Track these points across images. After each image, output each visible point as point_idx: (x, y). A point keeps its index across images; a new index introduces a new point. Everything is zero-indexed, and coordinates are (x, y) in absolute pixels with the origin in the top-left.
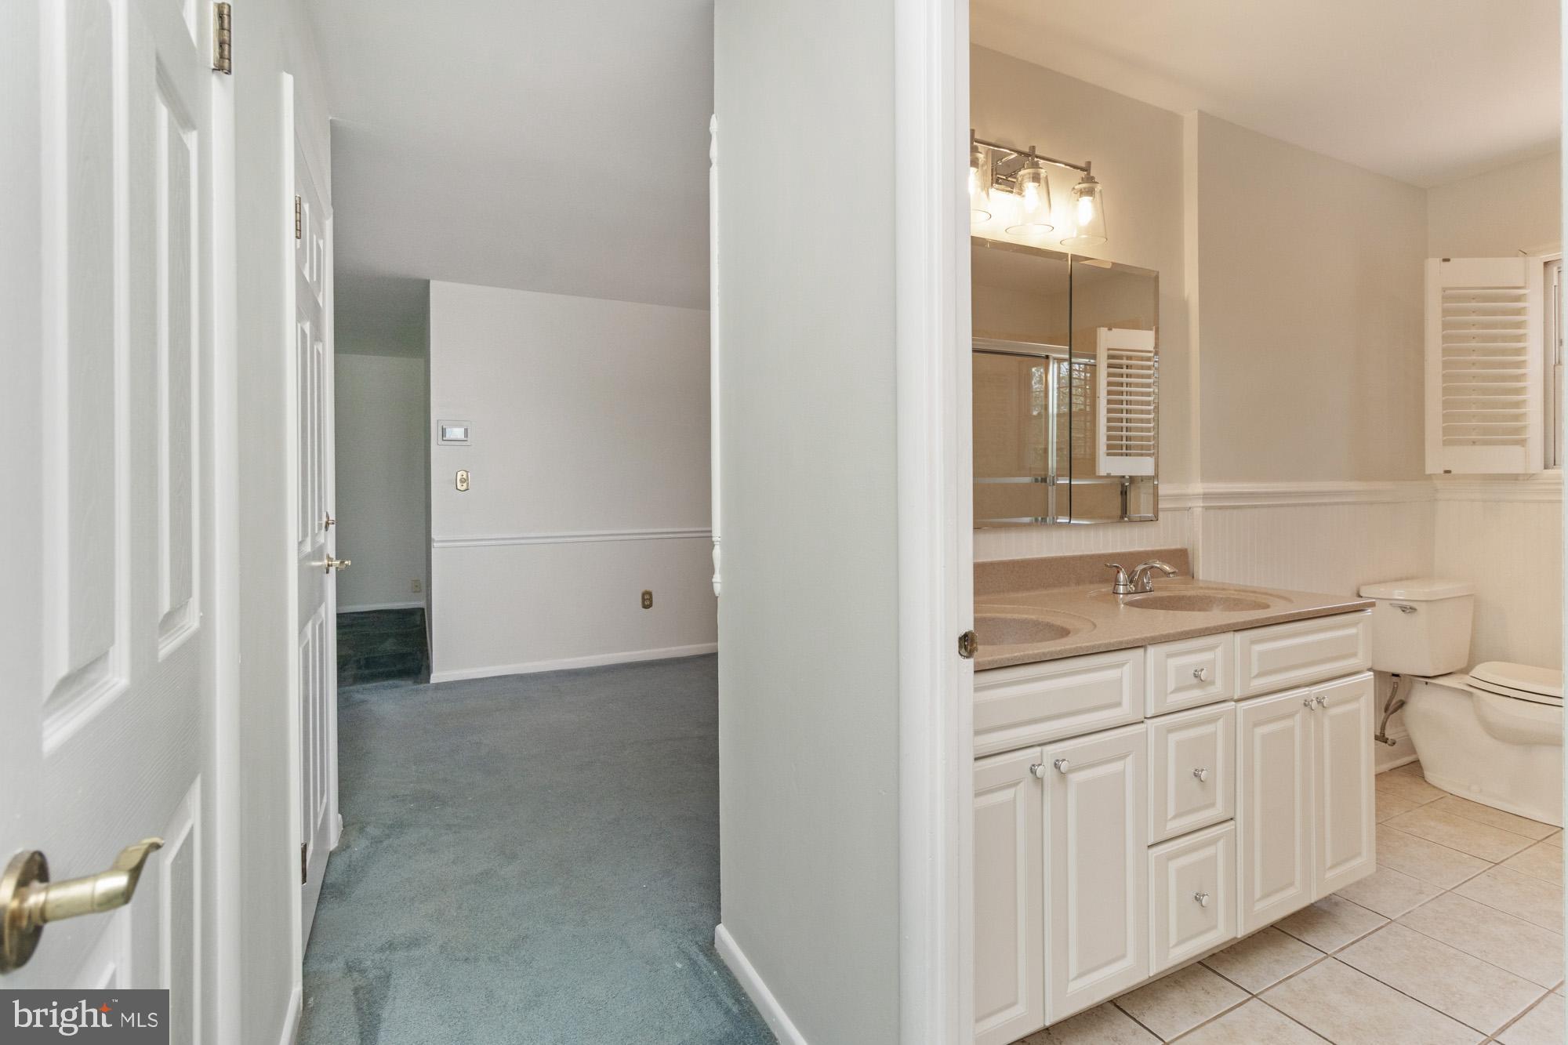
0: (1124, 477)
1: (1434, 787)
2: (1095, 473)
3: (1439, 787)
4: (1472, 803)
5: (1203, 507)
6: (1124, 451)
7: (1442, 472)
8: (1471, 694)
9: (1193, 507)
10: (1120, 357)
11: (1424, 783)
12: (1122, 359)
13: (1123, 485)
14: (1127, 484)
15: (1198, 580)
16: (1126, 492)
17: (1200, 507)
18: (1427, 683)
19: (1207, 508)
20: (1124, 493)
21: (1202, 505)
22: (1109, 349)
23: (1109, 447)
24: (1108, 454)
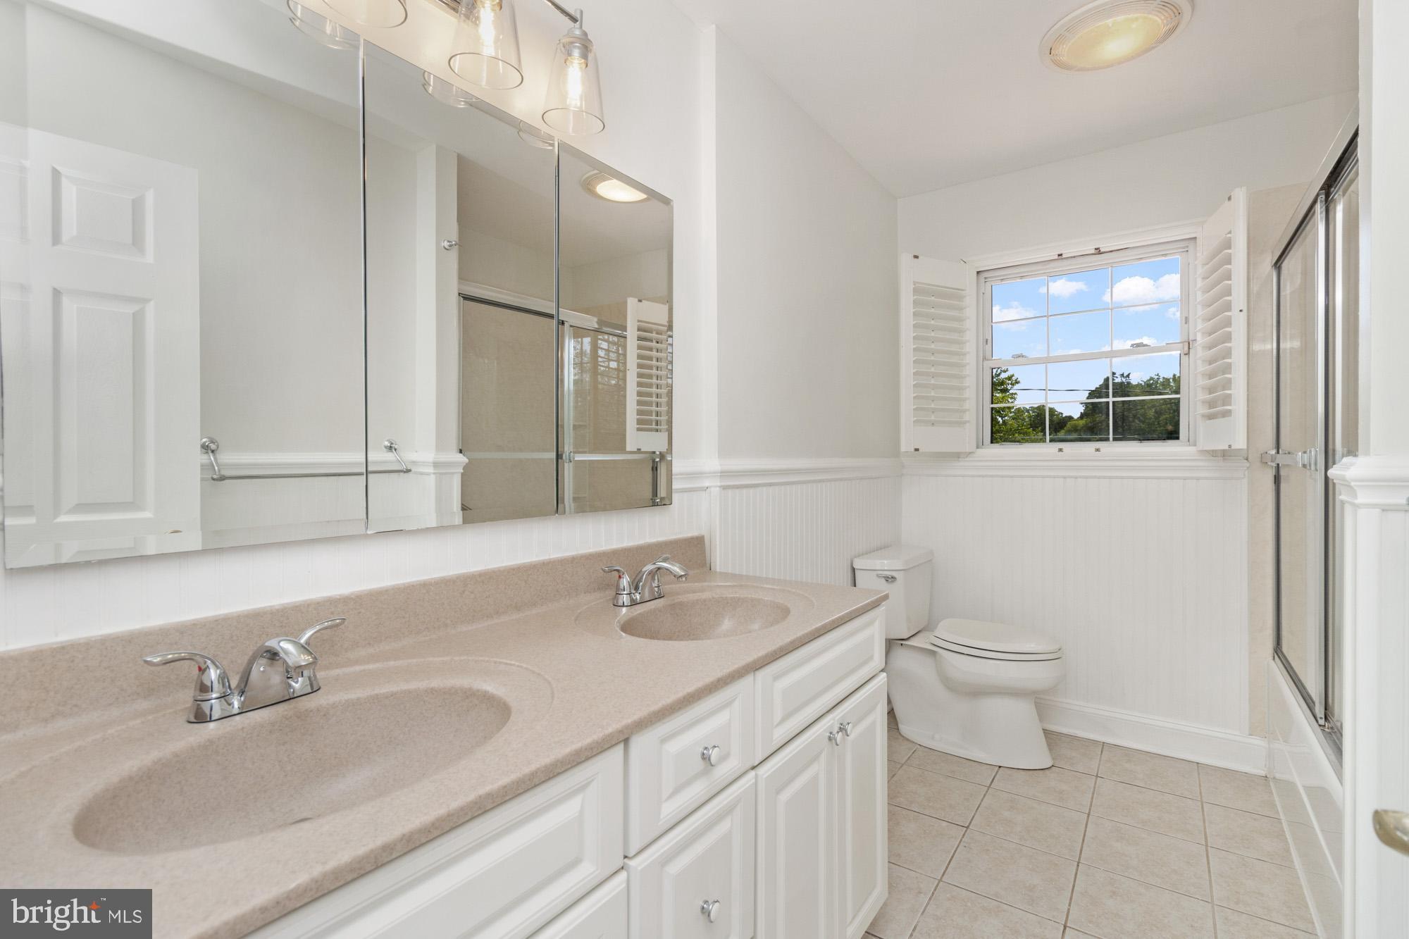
0: (654, 452)
1: (908, 740)
2: (625, 450)
3: (912, 740)
4: (936, 753)
5: (720, 487)
6: (654, 426)
7: (913, 450)
8: (934, 653)
9: (710, 487)
10: (650, 331)
11: (900, 737)
12: (652, 333)
13: (654, 461)
14: (658, 460)
15: (716, 572)
16: (657, 468)
17: (716, 487)
18: (902, 644)
19: (725, 488)
20: (655, 469)
21: (719, 484)
22: (639, 321)
23: (639, 422)
24: (639, 429)
